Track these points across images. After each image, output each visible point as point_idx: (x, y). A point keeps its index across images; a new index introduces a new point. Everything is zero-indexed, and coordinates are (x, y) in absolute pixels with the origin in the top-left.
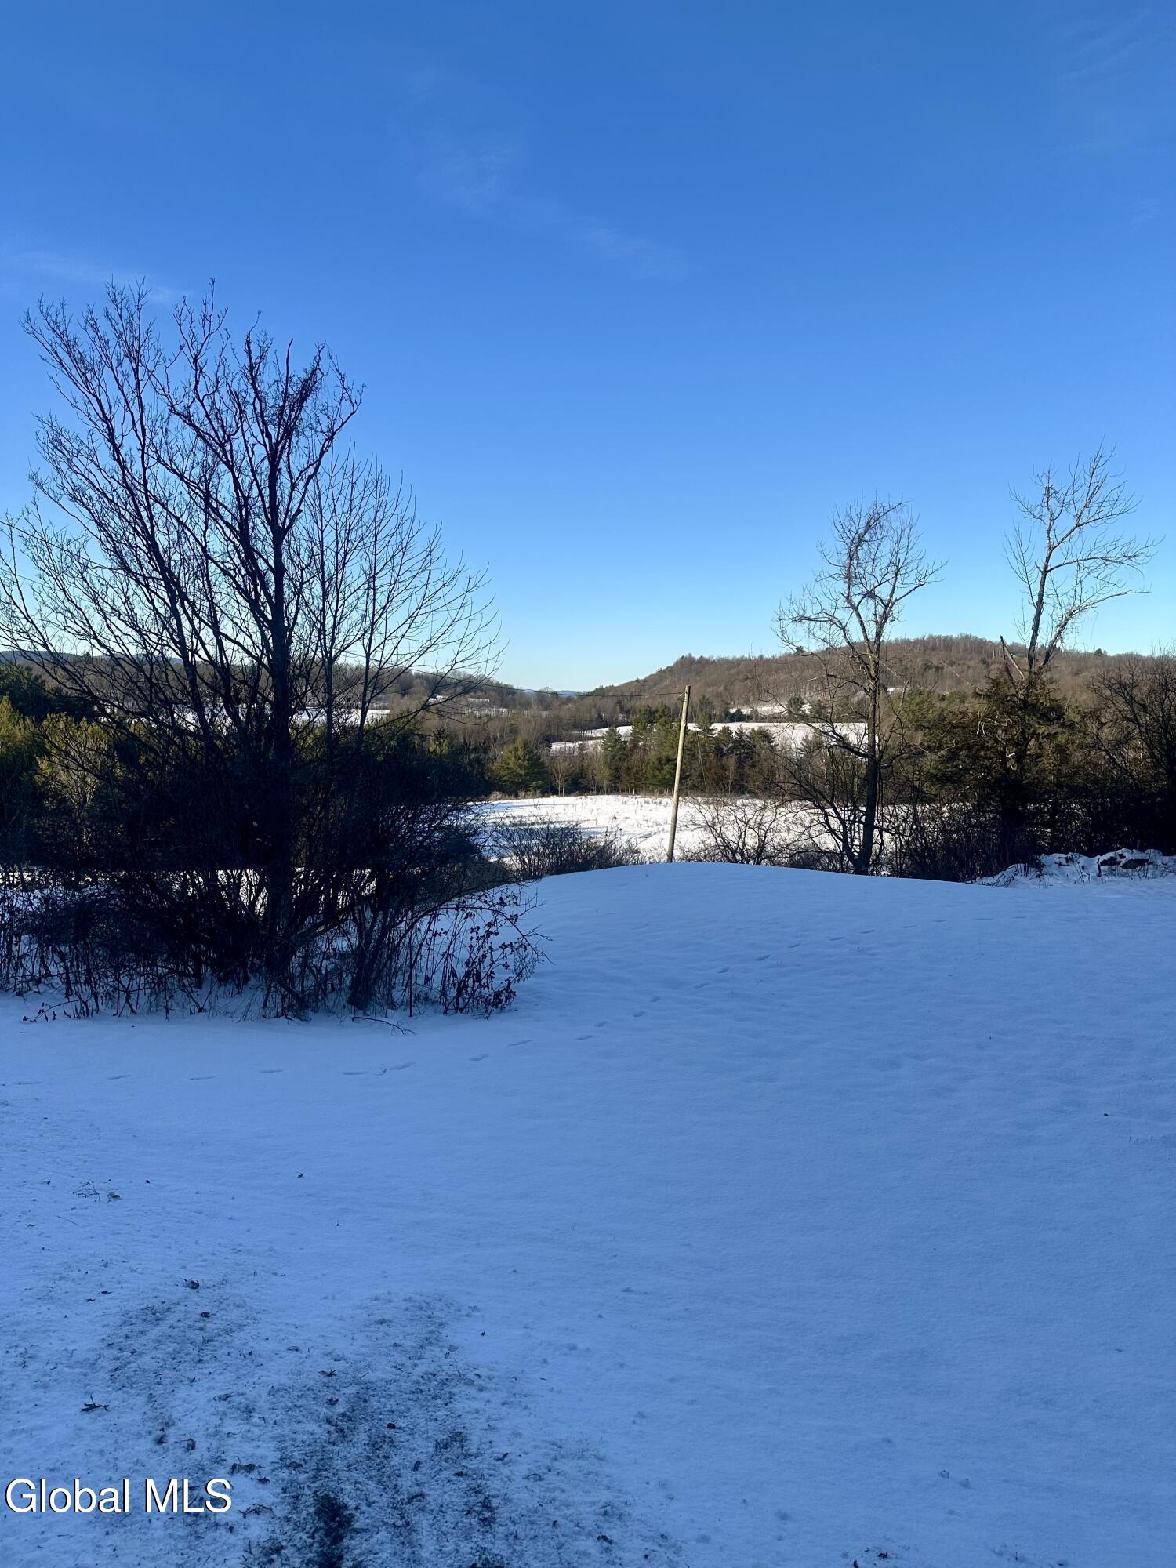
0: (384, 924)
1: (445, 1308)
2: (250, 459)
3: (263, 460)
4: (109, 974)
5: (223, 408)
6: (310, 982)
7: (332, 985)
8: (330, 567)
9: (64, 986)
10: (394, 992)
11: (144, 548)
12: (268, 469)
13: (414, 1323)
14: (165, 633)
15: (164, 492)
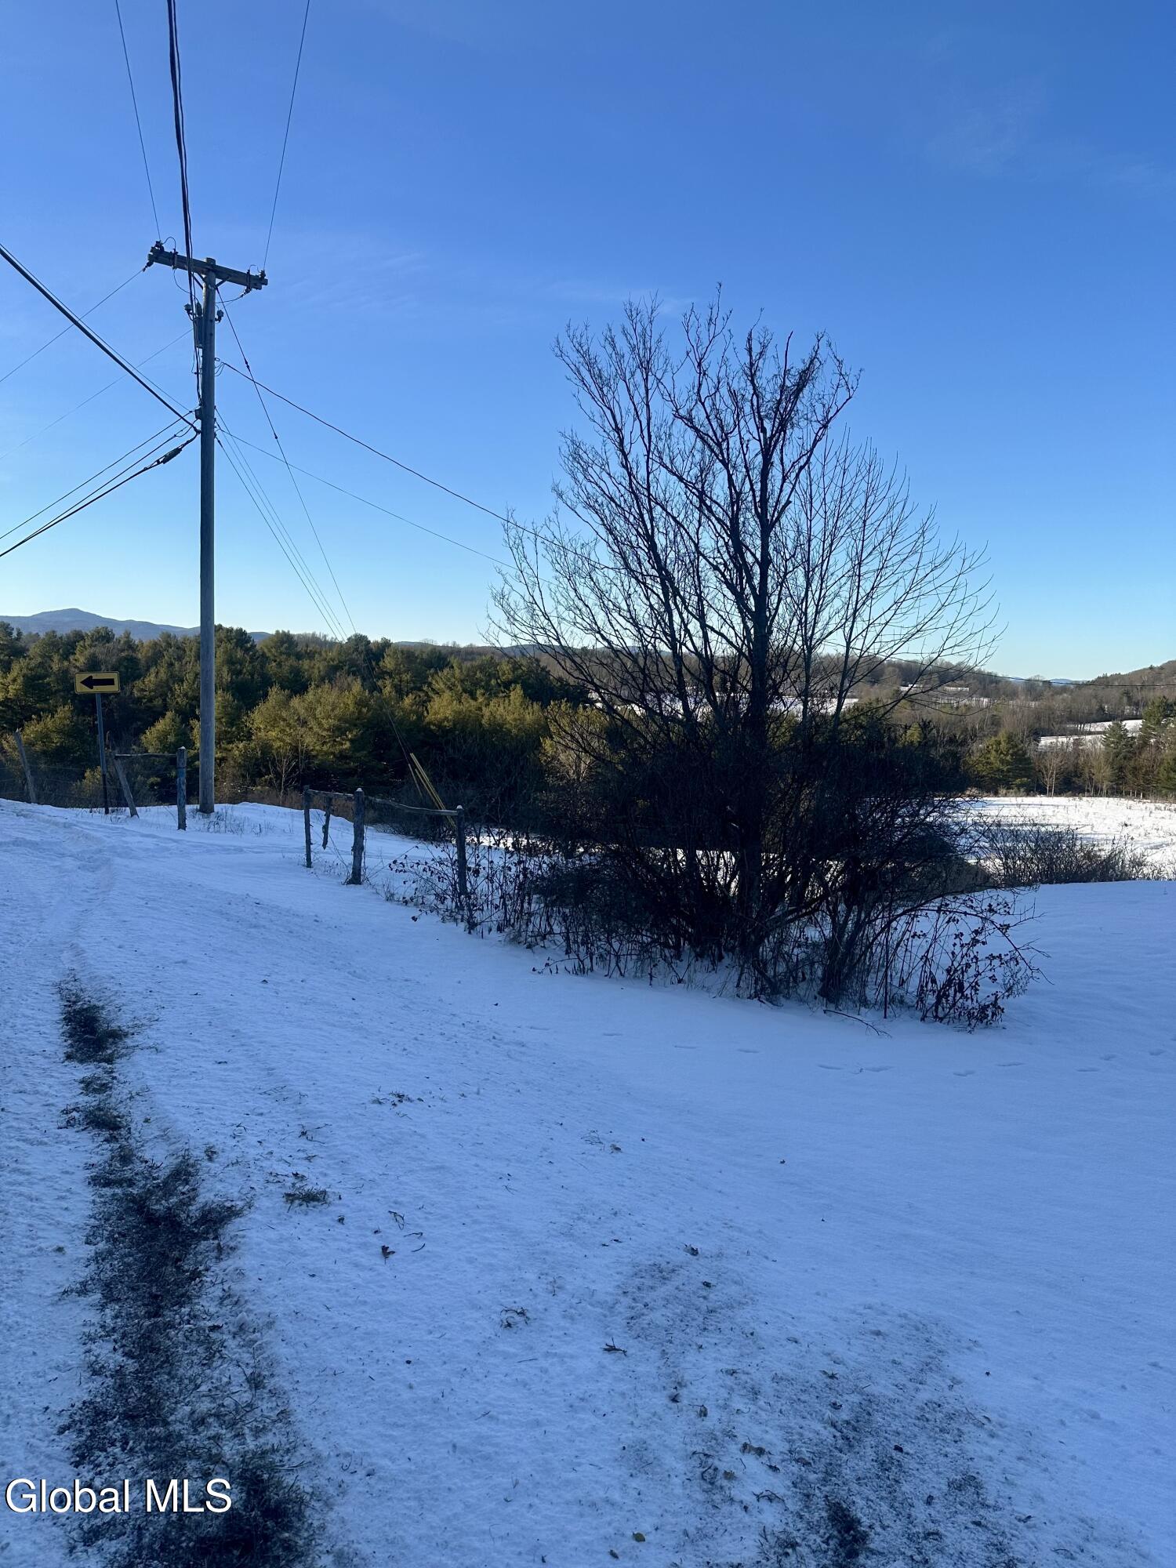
0: (859, 919)
1: (944, 1336)
2: (745, 455)
3: (757, 455)
4: (602, 937)
5: (723, 407)
6: (782, 968)
7: (803, 974)
8: (815, 557)
9: (564, 944)
10: (867, 990)
11: (644, 548)
12: (761, 464)
13: (910, 1342)
14: (658, 627)
15: (665, 495)
